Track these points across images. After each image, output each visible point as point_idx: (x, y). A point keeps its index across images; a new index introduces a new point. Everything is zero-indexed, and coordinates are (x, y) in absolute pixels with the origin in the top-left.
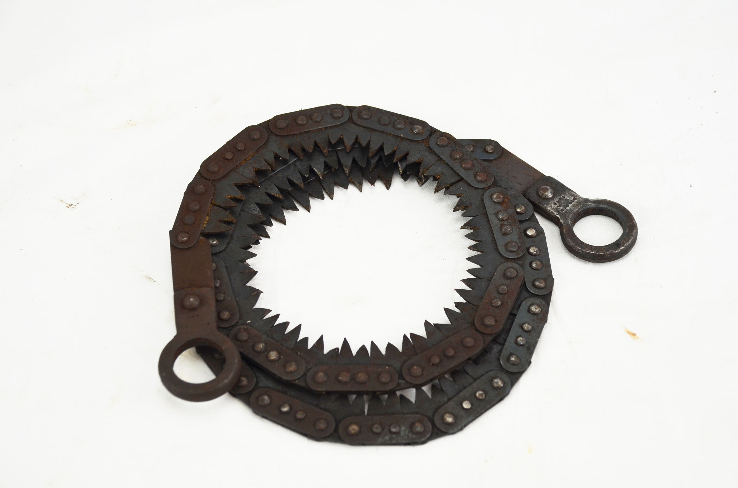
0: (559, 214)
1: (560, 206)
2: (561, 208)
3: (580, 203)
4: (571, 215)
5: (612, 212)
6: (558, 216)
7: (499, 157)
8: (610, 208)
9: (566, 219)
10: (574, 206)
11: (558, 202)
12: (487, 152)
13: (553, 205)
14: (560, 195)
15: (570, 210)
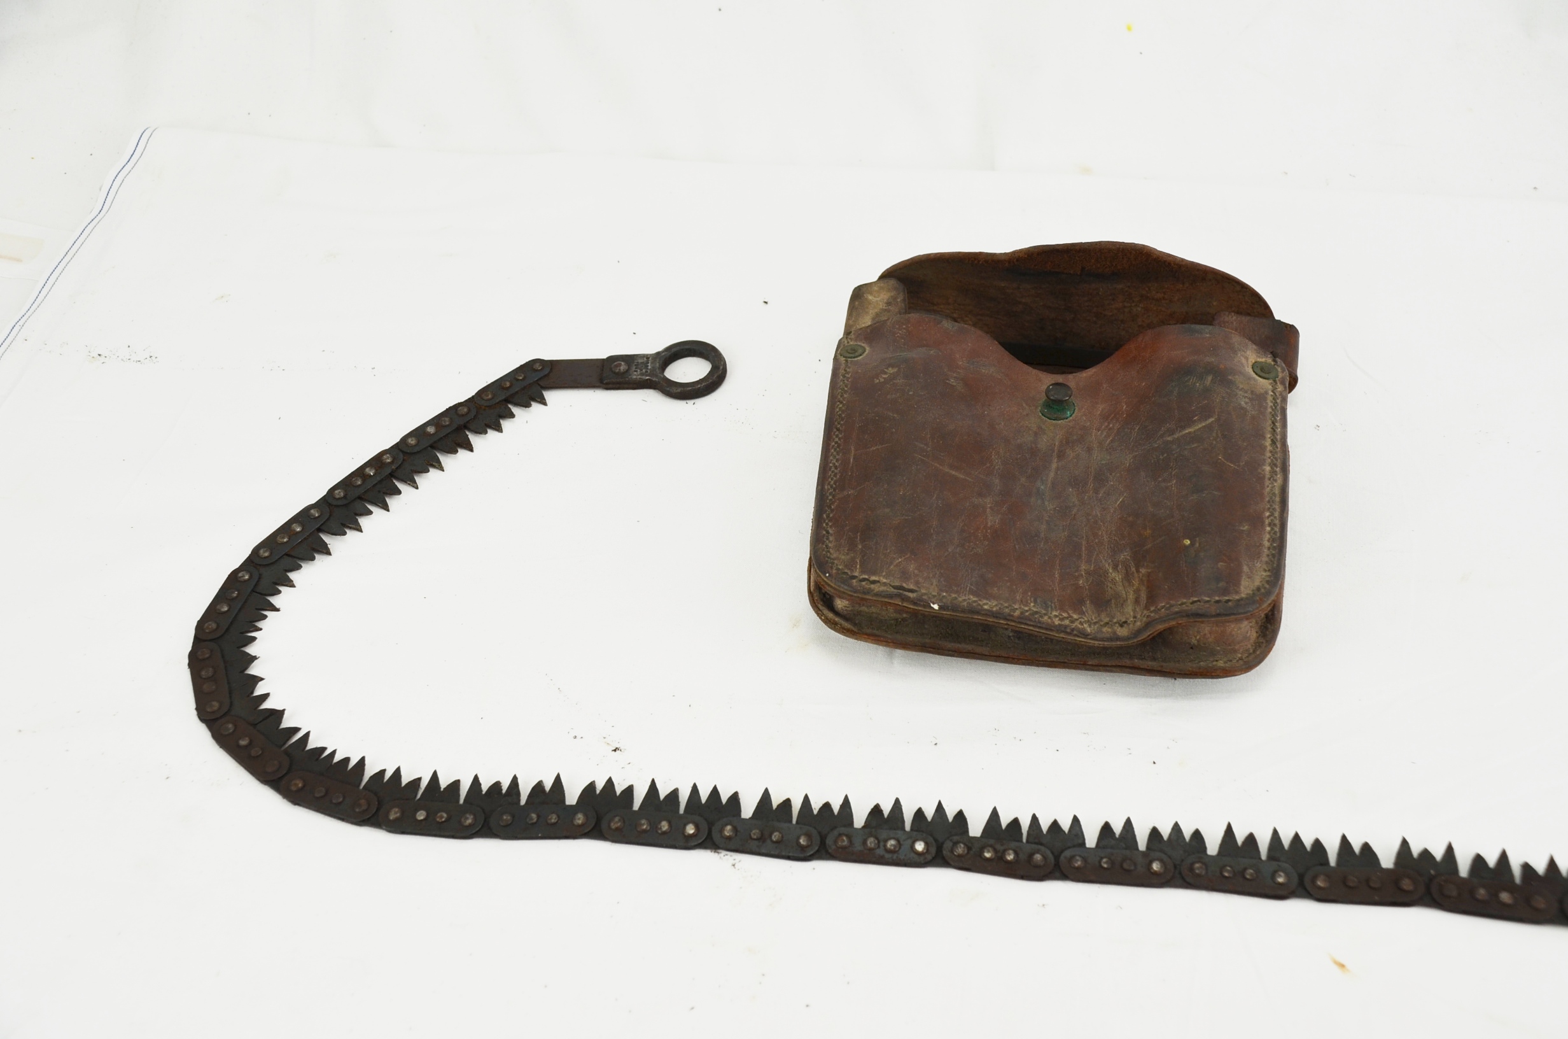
0: (647, 376)
1: (641, 370)
2: (644, 371)
3: (656, 358)
4: (657, 370)
5: (687, 349)
6: (647, 378)
7: (551, 369)
8: (682, 347)
9: (656, 376)
10: (652, 363)
11: (636, 368)
12: (537, 370)
13: (635, 373)
14: (633, 362)
15: (653, 367)
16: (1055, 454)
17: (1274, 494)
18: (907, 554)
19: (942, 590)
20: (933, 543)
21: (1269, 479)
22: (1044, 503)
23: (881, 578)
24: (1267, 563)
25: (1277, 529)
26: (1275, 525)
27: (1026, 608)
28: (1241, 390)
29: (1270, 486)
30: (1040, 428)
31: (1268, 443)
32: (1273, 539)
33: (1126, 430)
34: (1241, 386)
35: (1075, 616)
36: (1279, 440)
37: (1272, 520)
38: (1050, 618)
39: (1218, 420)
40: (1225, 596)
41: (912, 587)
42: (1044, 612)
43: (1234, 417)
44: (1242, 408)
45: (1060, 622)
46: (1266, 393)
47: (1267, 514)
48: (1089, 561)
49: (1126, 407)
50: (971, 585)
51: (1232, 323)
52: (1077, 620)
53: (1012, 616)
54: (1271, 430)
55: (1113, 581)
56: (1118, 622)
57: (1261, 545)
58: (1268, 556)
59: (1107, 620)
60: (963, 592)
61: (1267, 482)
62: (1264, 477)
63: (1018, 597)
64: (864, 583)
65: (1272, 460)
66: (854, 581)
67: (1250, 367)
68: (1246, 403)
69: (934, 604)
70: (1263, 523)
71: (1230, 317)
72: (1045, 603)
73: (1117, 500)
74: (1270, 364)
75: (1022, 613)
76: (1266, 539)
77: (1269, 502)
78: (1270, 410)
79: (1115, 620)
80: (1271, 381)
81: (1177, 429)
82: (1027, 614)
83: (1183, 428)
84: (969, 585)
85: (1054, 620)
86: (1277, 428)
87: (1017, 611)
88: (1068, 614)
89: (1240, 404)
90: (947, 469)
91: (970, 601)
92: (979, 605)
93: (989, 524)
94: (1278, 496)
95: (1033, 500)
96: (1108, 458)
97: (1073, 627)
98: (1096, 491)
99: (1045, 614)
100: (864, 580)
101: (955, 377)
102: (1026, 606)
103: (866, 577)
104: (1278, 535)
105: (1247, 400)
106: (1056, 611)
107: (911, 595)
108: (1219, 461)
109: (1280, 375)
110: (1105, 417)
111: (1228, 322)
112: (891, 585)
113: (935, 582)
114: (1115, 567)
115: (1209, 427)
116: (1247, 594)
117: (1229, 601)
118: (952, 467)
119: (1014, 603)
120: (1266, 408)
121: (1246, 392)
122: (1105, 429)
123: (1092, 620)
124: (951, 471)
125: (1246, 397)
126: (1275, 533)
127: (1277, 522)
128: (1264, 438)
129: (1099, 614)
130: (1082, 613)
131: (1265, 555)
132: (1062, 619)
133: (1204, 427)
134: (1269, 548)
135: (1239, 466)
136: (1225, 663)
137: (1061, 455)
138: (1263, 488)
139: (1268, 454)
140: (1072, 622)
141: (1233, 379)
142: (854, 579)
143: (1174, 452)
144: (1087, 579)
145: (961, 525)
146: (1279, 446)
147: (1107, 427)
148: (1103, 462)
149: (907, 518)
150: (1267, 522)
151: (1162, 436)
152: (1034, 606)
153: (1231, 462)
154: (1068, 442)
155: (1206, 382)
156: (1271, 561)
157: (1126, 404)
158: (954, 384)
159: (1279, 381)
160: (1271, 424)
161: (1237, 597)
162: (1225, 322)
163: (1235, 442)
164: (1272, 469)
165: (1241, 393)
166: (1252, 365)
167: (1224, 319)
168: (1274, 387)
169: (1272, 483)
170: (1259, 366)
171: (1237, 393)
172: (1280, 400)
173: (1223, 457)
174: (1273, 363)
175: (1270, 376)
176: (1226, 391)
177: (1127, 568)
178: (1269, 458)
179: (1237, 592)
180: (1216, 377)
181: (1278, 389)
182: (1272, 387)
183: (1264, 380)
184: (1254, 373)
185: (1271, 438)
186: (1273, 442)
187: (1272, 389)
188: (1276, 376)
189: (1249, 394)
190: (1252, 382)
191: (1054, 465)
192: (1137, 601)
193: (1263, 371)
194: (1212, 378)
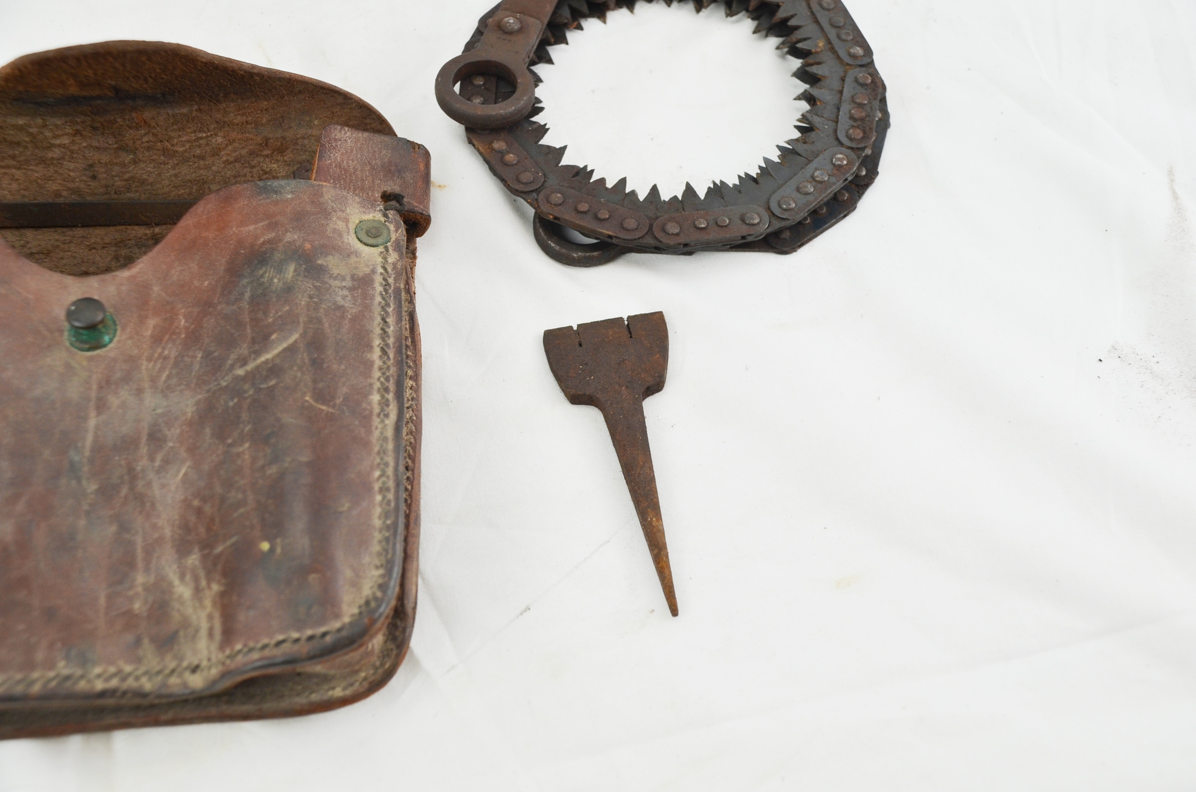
16: (92, 404)
17: (385, 439)
21: (379, 415)
22: (80, 483)
24: (379, 554)
25: (390, 496)
26: (388, 489)
27: (53, 675)
28: (335, 278)
29: (380, 426)
30: (68, 366)
31: (377, 352)
33: (186, 358)
34: (335, 272)
35: (128, 668)
36: (391, 345)
37: (384, 483)
38: (89, 681)
39: (304, 335)
40: (321, 626)
42: (80, 674)
43: (326, 325)
44: (339, 308)
46: (374, 271)
47: (377, 473)
48: (147, 570)
49: (185, 322)
51: (345, 140)
52: (129, 674)
53: (29, 694)
54: (380, 332)
55: (180, 599)
56: (187, 668)
58: (380, 542)
59: (172, 665)
61: (376, 421)
62: (371, 412)
63: (39, 659)
65: (382, 383)
67: (352, 231)
68: (344, 297)
70: (370, 489)
72: (81, 658)
73: (178, 471)
74: (380, 221)
77: (379, 453)
78: (378, 299)
79: (185, 664)
80: (381, 249)
81: (250, 356)
82: (54, 683)
83: (258, 353)
85: (95, 682)
86: (389, 327)
88: (118, 666)
89: (335, 303)
95: (63, 481)
96: (165, 404)
98: (152, 459)
99: (82, 677)
102: (52, 670)
104: (393, 504)
105: (346, 292)
106: (100, 665)
108: (306, 404)
109: (394, 237)
110: (157, 339)
114: (182, 577)
115: (291, 350)
116: (353, 615)
119: (32, 671)
120: (372, 298)
121: (344, 279)
122: (158, 359)
123: (153, 668)
125: (342, 288)
126: (389, 502)
128: (370, 347)
129: (162, 658)
130: (139, 660)
131: (375, 542)
132: (107, 679)
133: (285, 350)
135: (334, 406)
136: (345, 689)
137: (101, 406)
138: (369, 432)
139: (377, 374)
140: (124, 679)
141: (325, 264)
143: (246, 395)
144: (145, 600)
146: (391, 356)
147: (160, 354)
148: (159, 411)
150: (377, 486)
151: (232, 367)
152: (64, 667)
153: (323, 404)
154: (107, 383)
155: (286, 276)
157: (185, 316)
159: (392, 246)
160: (381, 321)
161: (337, 625)
162: (336, 140)
163: (328, 367)
164: (383, 397)
165: (337, 283)
166: (355, 229)
167: (335, 135)
168: (385, 258)
169: (383, 421)
170: (364, 227)
171: (331, 286)
172: (394, 277)
173: (312, 397)
174: (383, 219)
175: (380, 240)
176: (315, 285)
177: (196, 579)
178: (379, 379)
179: (337, 616)
180: (300, 265)
181: (390, 260)
182: (382, 258)
183: (372, 248)
184: (357, 240)
185: (381, 346)
186: (384, 352)
187: (382, 262)
188: (387, 240)
189: (348, 281)
190: (353, 259)
191: (92, 422)
192: (211, 635)
193: (370, 235)
194: (296, 267)
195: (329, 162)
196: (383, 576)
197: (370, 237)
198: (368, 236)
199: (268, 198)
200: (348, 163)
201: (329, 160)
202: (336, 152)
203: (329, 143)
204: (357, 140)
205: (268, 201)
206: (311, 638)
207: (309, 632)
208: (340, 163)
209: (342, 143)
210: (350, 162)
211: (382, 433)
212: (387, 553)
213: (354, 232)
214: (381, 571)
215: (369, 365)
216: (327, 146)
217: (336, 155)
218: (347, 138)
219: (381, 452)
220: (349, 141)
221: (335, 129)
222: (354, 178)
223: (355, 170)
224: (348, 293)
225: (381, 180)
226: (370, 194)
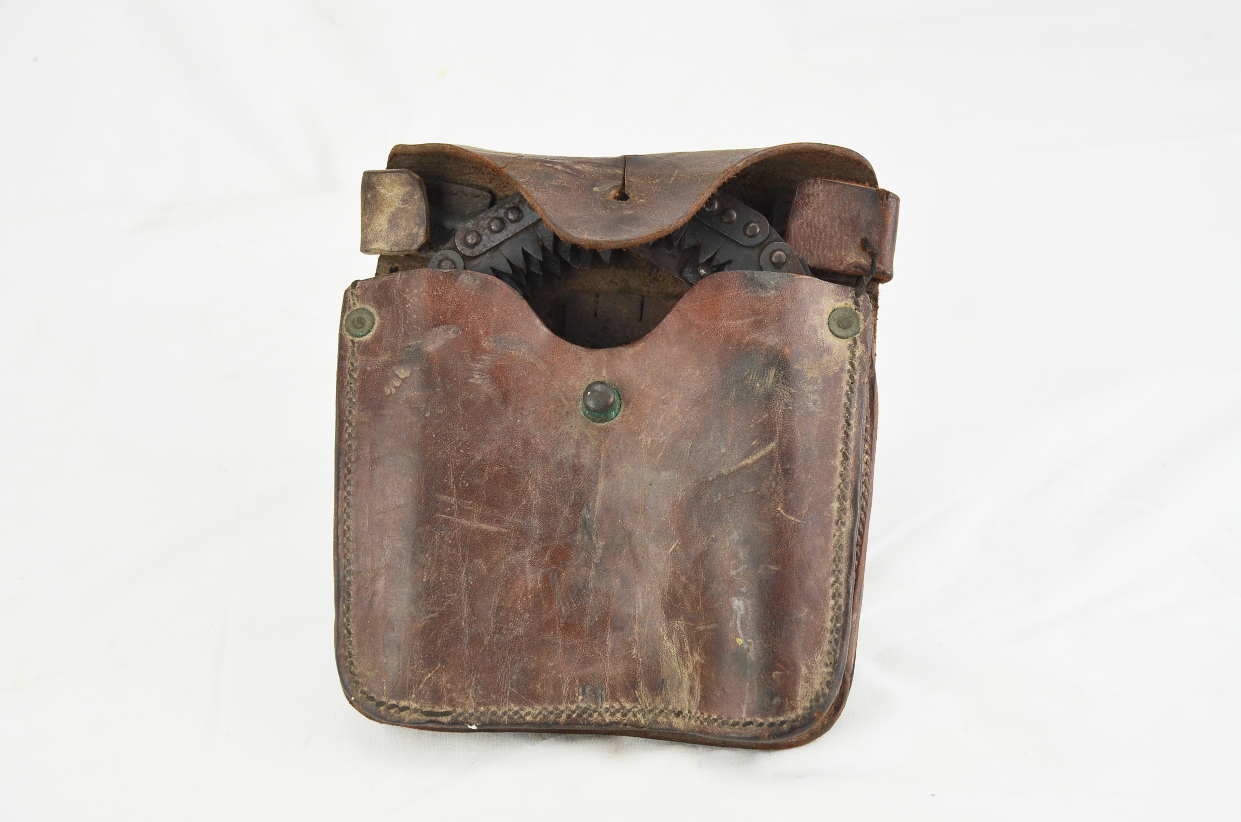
16: (601, 470)
17: (841, 547)
18: (436, 666)
19: (479, 704)
20: (466, 640)
21: (837, 523)
22: (591, 539)
23: (411, 703)
24: (829, 653)
25: (841, 601)
27: (574, 707)
28: (809, 383)
29: (837, 534)
30: (582, 433)
32: (837, 617)
33: (679, 444)
34: (809, 375)
37: (837, 589)
38: (600, 714)
39: (779, 443)
40: (780, 716)
41: (446, 708)
42: (593, 706)
43: (798, 434)
44: (810, 414)
45: (610, 718)
46: (842, 369)
47: (832, 579)
48: (642, 623)
50: (512, 686)
51: (818, 195)
52: (629, 711)
53: (557, 723)
54: (844, 436)
55: (668, 654)
56: (672, 712)
57: (823, 629)
59: (661, 706)
60: (503, 701)
61: (834, 529)
62: (831, 520)
63: (564, 692)
64: (392, 711)
65: (841, 490)
66: (382, 708)
67: (825, 324)
68: (815, 402)
69: (471, 725)
70: (825, 594)
71: (816, 186)
72: (594, 693)
73: (670, 545)
74: (850, 309)
75: (569, 716)
76: (830, 618)
77: (834, 560)
78: (844, 399)
79: (670, 708)
80: (850, 341)
82: (574, 716)
84: (509, 688)
85: (604, 715)
86: (851, 430)
87: (564, 715)
88: (620, 703)
89: (807, 409)
90: (476, 524)
91: (511, 713)
92: (521, 717)
93: (530, 586)
94: (845, 548)
95: (578, 536)
96: (659, 481)
97: (625, 722)
98: (648, 528)
99: (595, 710)
100: (394, 706)
101: (480, 370)
102: (573, 702)
103: (395, 702)
105: (817, 396)
106: (607, 701)
107: (445, 719)
108: (778, 513)
109: (862, 326)
111: (813, 195)
112: (422, 712)
113: (471, 693)
114: (670, 636)
116: (805, 708)
117: (783, 723)
118: (483, 518)
119: (560, 703)
120: (839, 399)
121: (816, 382)
123: (646, 707)
124: (481, 525)
125: (814, 392)
127: (842, 590)
128: (833, 452)
129: (653, 699)
130: (635, 700)
131: (826, 642)
132: (613, 714)
133: (763, 458)
134: (832, 632)
135: (800, 516)
137: (609, 472)
138: (828, 539)
139: (838, 480)
140: (625, 715)
141: (800, 368)
142: (381, 706)
144: (641, 647)
145: (497, 601)
146: (851, 460)
149: (433, 615)
150: (831, 592)
152: (582, 700)
153: (791, 514)
154: (613, 453)
155: (767, 381)
156: (834, 650)
158: (479, 382)
159: (860, 338)
160: (845, 424)
161: (792, 716)
162: (809, 196)
163: (798, 477)
164: (841, 504)
165: (810, 388)
166: (829, 319)
167: (809, 190)
168: (853, 353)
169: (840, 529)
170: (836, 317)
171: (804, 391)
172: (859, 373)
173: (783, 508)
174: (854, 307)
175: (849, 332)
176: (791, 392)
177: (681, 642)
178: (839, 486)
179: (793, 708)
180: (780, 372)
181: (858, 354)
182: (851, 352)
183: (843, 340)
184: (829, 331)
185: (843, 451)
186: (845, 457)
187: (850, 357)
188: (856, 332)
189: (819, 384)
190: (826, 358)
191: (601, 487)
192: (691, 691)
193: (841, 326)
194: (775, 373)
195: (801, 221)
196: (831, 674)
197: (841, 328)
198: (840, 327)
199: (754, 291)
200: (819, 219)
201: (801, 219)
202: (809, 209)
203: (802, 200)
204: (829, 193)
205: (754, 295)
206: (772, 725)
207: (771, 720)
208: (811, 220)
209: (814, 198)
210: (821, 217)
211: (838, 541)
212: (836, 653)
213: (827, 323)
214: (830, 669)
215: (831, 471)
216: (800, 203)
217: (809, 211)
218: (820, 192)
219: (837, 559)
220: (821, 195)
221: (809, 184)
222: (823, 236)
223: (825, 226)
224: (818, 398)
225: (848, 236)
226: (837, 253)
